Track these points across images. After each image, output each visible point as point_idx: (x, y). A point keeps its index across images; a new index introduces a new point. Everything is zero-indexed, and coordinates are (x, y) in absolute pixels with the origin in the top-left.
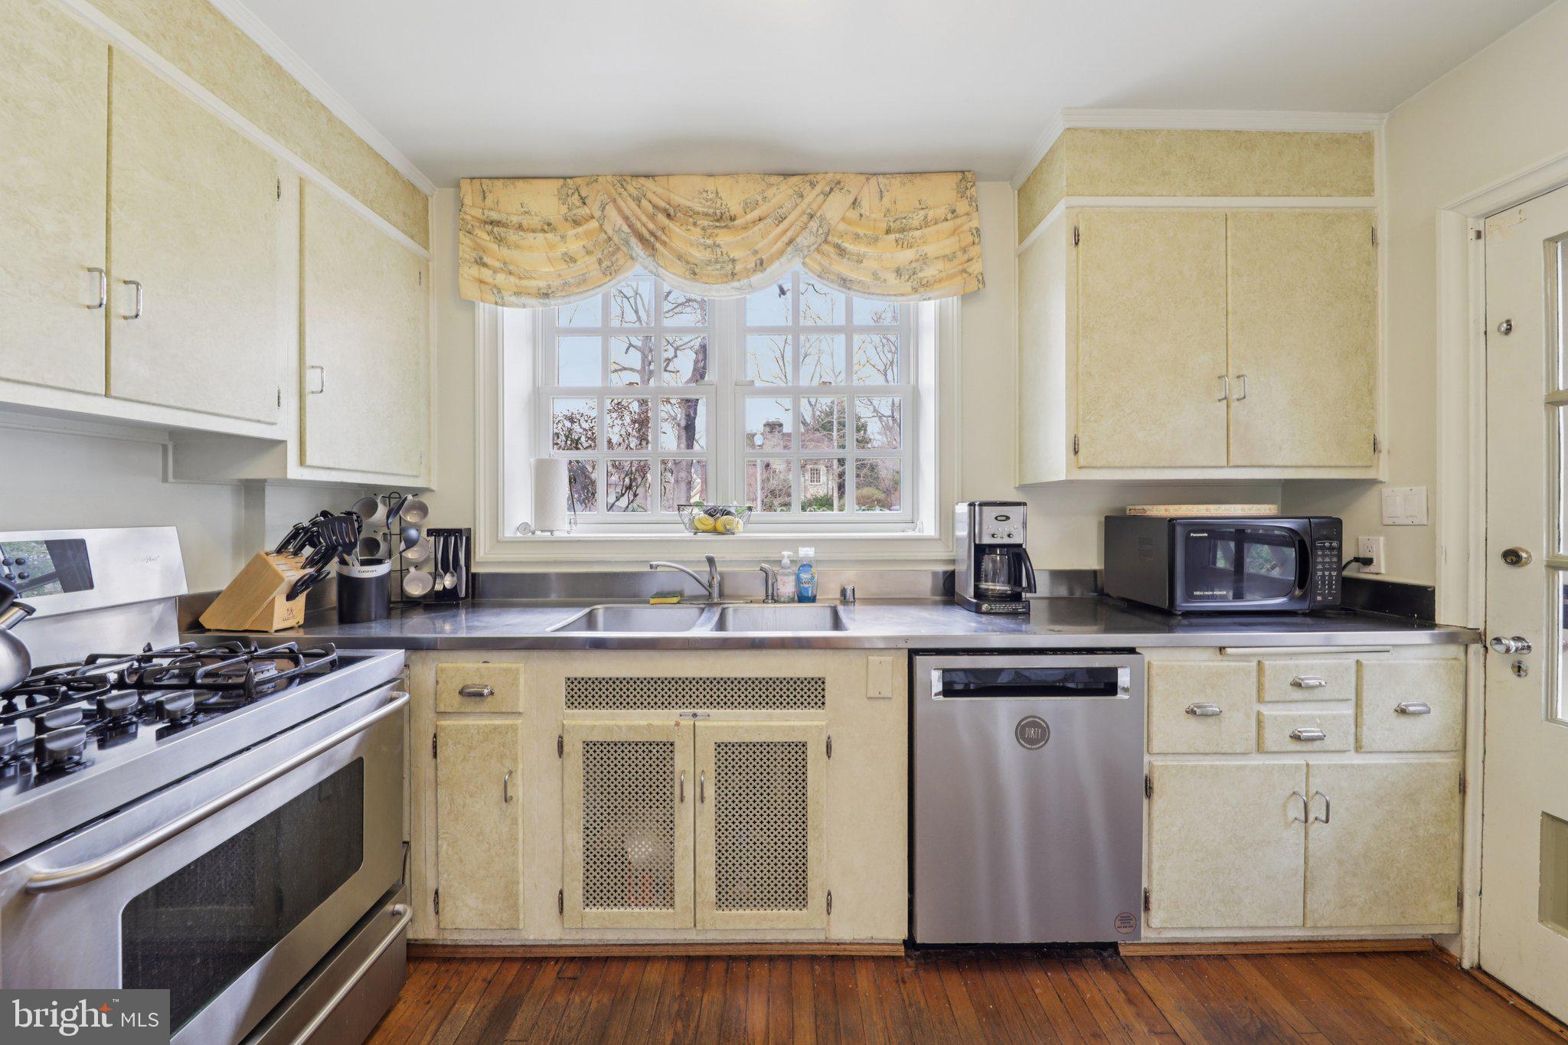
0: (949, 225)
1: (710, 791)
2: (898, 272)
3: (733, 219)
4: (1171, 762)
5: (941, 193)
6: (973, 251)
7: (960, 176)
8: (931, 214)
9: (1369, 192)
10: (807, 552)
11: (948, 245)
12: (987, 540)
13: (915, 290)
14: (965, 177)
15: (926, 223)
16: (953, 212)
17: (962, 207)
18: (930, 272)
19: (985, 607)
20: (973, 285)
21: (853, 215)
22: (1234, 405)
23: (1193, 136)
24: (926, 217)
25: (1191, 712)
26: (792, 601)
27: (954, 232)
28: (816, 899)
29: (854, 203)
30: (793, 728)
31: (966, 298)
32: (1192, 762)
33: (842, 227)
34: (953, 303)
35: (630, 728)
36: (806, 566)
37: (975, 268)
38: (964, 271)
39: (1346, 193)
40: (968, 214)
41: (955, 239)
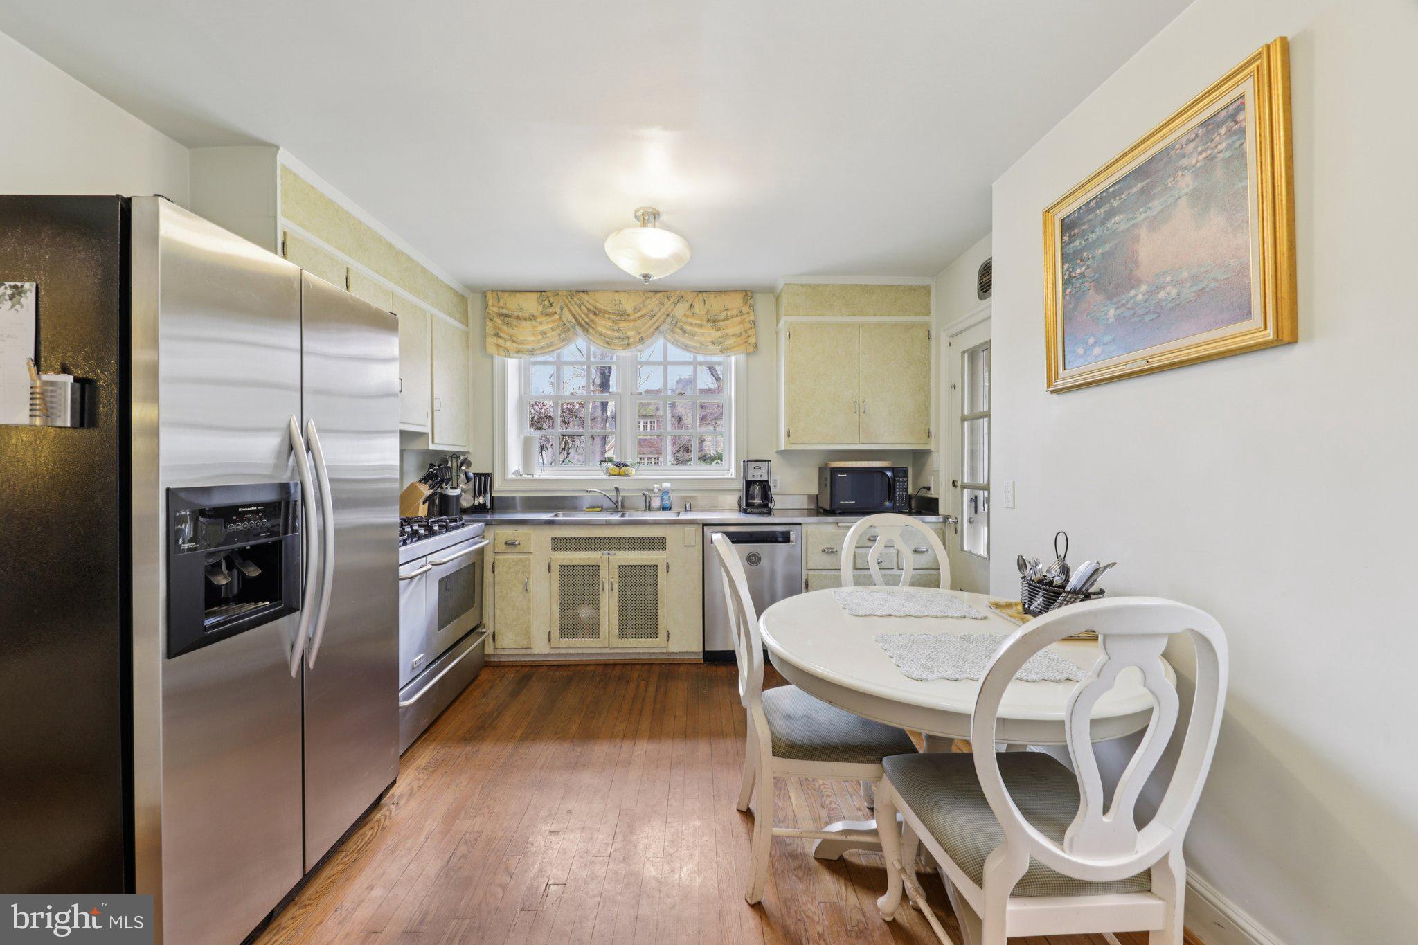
0: (737, 320)
1: (616, 587)
2: (713, 343)
3: (628, 315)
4: (816, 573)
5: (735, 302)
6: (752, 332)
7: (744, 293)
8: (729, 313)
9: (928, 314)
10: (666, 485)
11: (738, 329)
12: (750, 478)
13: (722, 351)
14: (747, 293)
15: (727, 318)
16: (741, 312)
17: (745, 309)
18: (730, 342)
19: (749, 510)
20: (751, 349)
21: (689, 313)
22: (862, 414)
23: (844, 287)
24: (726, 315)
25: (824, 551)
26: (659, 510)
27: (742, 322)
28: (662, 634)
29: (691, 306)
30: (652, 559)
31: (748, 354)
32: (825, 573)
33: (684, 319)
34: (743, 357)
35: (580, 559)
36: (666, 492)
37: (752, 340)
38: (746, 342)
39: (917, 314)
40: (748, 313)
41: (741, 326)
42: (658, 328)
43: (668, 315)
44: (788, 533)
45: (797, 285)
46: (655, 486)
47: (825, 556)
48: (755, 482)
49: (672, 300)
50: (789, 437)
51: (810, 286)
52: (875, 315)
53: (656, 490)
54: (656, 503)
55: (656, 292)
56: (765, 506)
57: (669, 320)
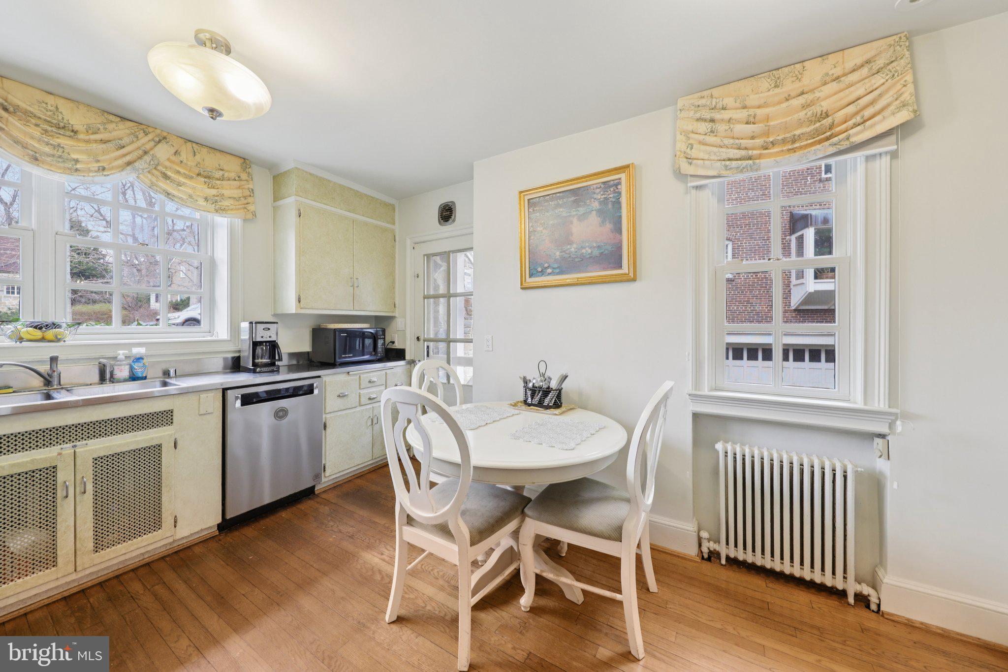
0: (237, 183)
1: (90, 487)
2: (206, 199)
3: (75, 132)
4: (332, 415)
5: (232, 166)
6: (250, 200)
7: (243, 160)
8: (226, 175)
9: (394, 224)
11: (237, 193)
12: (259, 339)
13: (217, 211)
14: (245, 161)
15: (222, 179)
16: (239, 177)
17: (244, 176)
18: (226, 203)
19: (258, 370)
20: (250, 216)
21: (173, 158)
22: (355, 288)
24: (223, 175)
25: (339, 396)
27: (239, 187)
28: (167, 521)
29: (176, 153)
31: (245, 220)
33: (167, 163)
34: (238, 222)
36: (139, 359)
37: (251, 208)
38: (246, 208)
40: (247, 180)
41: (240, 191)
42: (129, 164)
43: (146, 153)
44: (312, 385)
45: (306, 172)
46: (121, 352)
47: (339, 399)
48: (261, 343)
49: (150, 136)
50: (299, 302)
51: (317, 177)
52: (363, 216)
53: (121, 357)
54: (123, 372)
55: (123, 119)
56: (273, 364)
57: (147, 158)
